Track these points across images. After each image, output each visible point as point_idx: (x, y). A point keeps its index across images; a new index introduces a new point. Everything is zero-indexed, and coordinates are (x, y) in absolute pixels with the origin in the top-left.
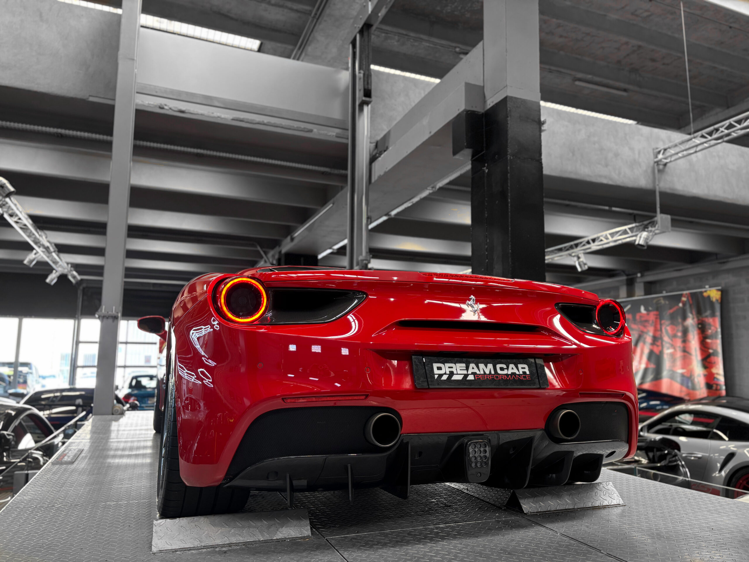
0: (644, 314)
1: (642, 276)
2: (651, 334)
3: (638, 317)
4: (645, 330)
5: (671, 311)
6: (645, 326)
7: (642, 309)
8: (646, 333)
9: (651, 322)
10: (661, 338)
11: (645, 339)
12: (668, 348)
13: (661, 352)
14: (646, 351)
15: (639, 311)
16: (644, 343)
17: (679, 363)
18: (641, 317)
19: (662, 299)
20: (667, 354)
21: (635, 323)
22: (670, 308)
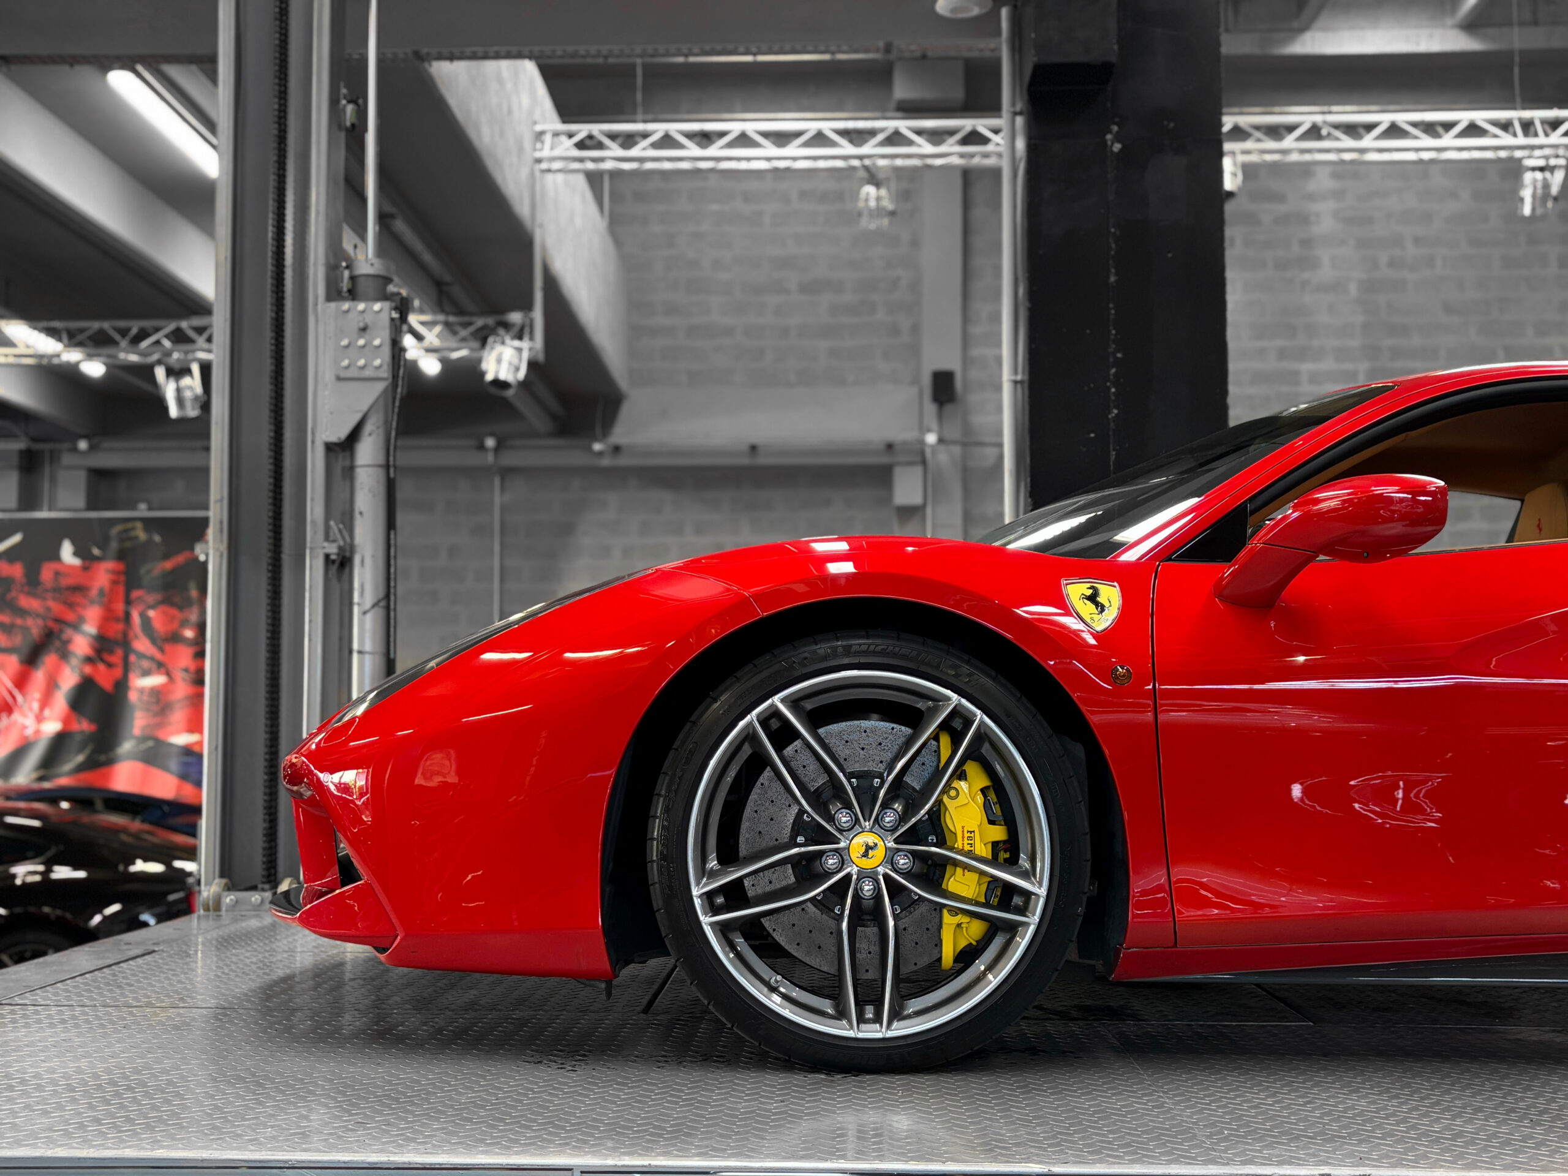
0: (72, 567)
1: (92, 448)
2: (90, 628)
3: (47, 573)
4: (71, 617)
5: (168, 565)
6: (71, 606)
7: (67, 552)
8: (76, 627)
9: (94, 593)
10: (125, 643)
11: (68, 642)
12: (146, 673)
13: (122, 685)
14: (69, 679)
15: (56, 557)
16: (64, 655)
17: (179, 715)
18: (57, 574)
19: (139, 525)
20: (142, 690)
21: (32, 594)
22: (166, 556)
